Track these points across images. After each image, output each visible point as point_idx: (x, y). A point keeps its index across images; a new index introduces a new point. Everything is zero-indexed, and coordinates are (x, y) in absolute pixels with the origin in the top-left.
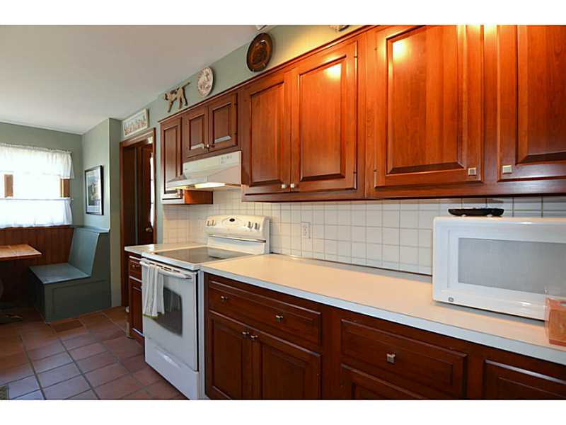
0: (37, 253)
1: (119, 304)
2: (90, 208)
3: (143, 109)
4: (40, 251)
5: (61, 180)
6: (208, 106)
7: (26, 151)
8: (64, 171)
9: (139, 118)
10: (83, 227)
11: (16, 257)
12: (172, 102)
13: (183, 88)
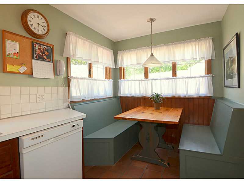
2: (228, 82)
8: (208, 53)
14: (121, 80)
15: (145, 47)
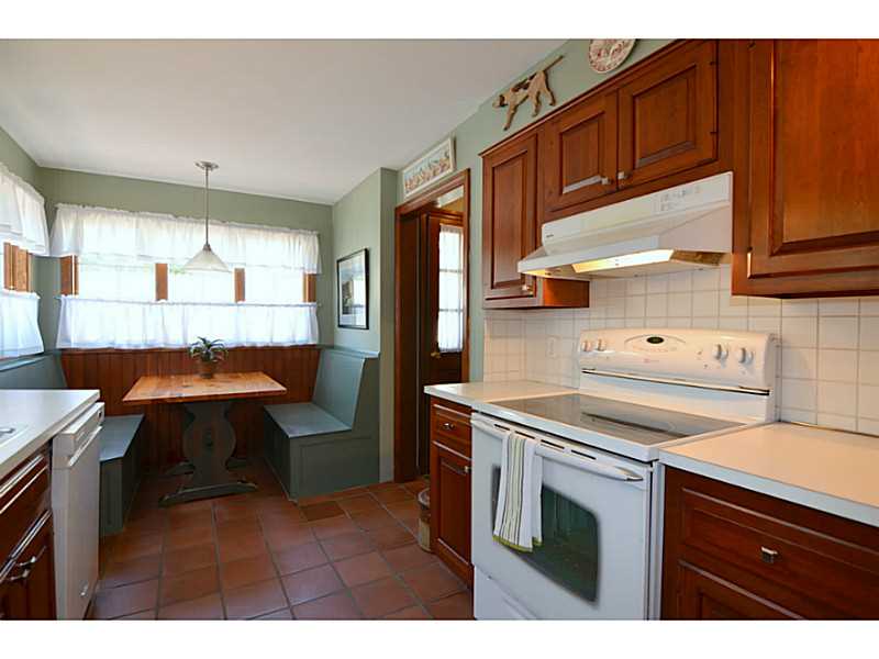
0: (280, 387)
1: (391, 478)
2: (345, 319)
3: (445, 139)
4: (284, 385)
5: (305, 275)
6: (617, 91)
7: (262, 233)
8: (310, 262)
9: (436, 158)
10: (332, 347)
11: (254, 393)
12: (515, 109)
13: (545, 72)
14: (69, 297)
15: (166, 215)
